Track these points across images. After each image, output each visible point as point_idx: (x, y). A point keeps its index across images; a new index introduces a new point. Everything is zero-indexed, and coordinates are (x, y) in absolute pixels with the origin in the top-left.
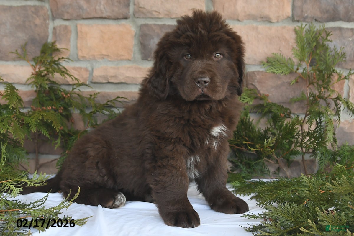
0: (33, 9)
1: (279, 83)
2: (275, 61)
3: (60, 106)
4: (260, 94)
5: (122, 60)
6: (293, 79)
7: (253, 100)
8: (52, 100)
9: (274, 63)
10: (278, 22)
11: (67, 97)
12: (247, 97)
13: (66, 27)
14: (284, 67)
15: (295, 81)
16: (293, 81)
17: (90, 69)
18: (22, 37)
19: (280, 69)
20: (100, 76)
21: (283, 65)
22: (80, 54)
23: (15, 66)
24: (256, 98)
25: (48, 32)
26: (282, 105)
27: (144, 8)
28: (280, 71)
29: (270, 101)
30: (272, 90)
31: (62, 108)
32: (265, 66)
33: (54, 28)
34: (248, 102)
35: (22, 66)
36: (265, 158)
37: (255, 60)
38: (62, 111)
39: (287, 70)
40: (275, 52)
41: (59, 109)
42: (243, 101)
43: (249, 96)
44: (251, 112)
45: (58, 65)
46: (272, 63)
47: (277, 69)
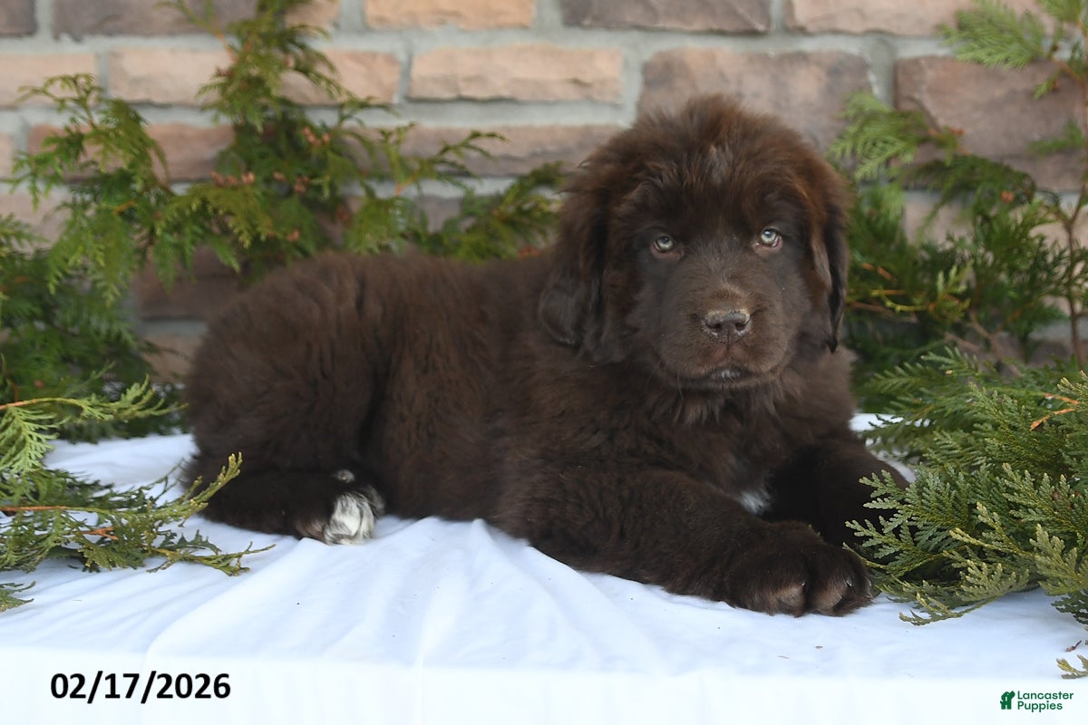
1: (999, 92)
2: (981, 24)
3: (301, 170)
4: (938, 129)
5: (501, 27)
6: (1042, 82)
7: (914, 149)
9: (979, 30)
11: (319, 142)
12: (896, 137)
14: (1010, 43)
15: (1048, 88)
16: (1041, 86)
17: (402, 57)
19: (1000, 48)
20: (435, 80)
21: (1010, 36)
22: (371, 11)
23: (173, 51)
24: (923, 141)
26: (1006, 162)
28: (1001, 56)
29: (968, 149)
30: (976, 115)
31: (306, 179)
32: (950, 39)
34: (897, 154)
35: (194, 51)
36: (949, 336)
37: (920, 22)
38: (303, 189)
39: (1021, 53)
41: (295, 182)
42: (884, 149)
43: (902, 134)
44: (906, 188)
45: (302, 47)
46: (972, 29)
47: (989, 50)
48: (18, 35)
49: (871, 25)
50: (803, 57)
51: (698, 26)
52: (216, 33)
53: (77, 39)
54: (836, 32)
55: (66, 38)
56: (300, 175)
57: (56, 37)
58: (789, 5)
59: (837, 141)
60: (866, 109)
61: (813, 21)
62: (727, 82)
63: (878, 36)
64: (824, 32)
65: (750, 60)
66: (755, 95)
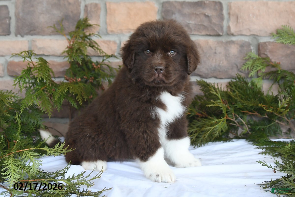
1: (289, 52)
2: (283, 33)
3: (91, 75)
4: (272, 62)
7: (265, 68)
8: (84, 70)
9: (282, 34)
11: (97, 67)
12: (260, 65)
13: (96, 5)
14: (291, 38)
17: (118, 42)
18: (57, 14)
19: (288, 39)
21: (291, 36)
22: (109, 29)
23: (51, 40)
24: (268, 66)
25: (80, 9)
26: (292, 71)
28: (289, 41)
30: (283, 58)
31: (93, 78)
32: (274, 37)
33: (86, 6)
34: (260, 69)
35: (57, 40)
36: (277, 121)
37: (266, 32)
38: (92, 81)
40: (284, 24)
41: (90, 79)
42: (257, 68)
43: (262, 64)
44: (263, 79)
45: (90, 39)
46: (280, 34)
47: (285, 40)
48: (5, 35)
49: (252, 33)
50: (233, 42)
51: (203, 33)
52: (63, 35)
53: (22, 36)
54: (242, 35)
55: (19, 36)
56: (91, 77)
57: (16, 36)
58: (229, 27)
59: (243, 66)
60: (252, 57)
61: (236, 32)
62: (212, 49)
63: (254, 36)
64: (238, 35)
65: (218, 43)
66: (220, 53)
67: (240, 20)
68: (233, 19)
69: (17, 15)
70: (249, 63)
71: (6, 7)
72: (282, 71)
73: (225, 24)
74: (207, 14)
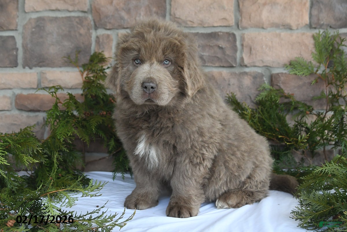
0: (77, 20)
1: (300, 83)
2: (297, 64)
4: (285, 94)
6: (313, 79)
9: (296, 66)
10: (297, 29)
13: (108, 36)
14: (305, 69)
15: (315, 82)
16: (313, 81)
18: (68, 45)
19: (302, 70)
21: (304, 67)
23: (61, 72)
24: (282, 97)
25: (91, 40)
26: (305, 103)
27: (179, 18)
28: (302, 73)
30: (295, 89)
32: (288, 68)
33: (97, 37)
35: (67, 72)
36: (293, 150)
37: (279, 63)
39: (307, 72)
40: (297, 56)
46: (294, 66)
47: (299, 71)
48: (12, 67)
49: (265, 64)
50: (246, 73)
51: (217, 65)
52: (76, 67)
53: (31, 68)
54: (255, 66)
55: (27, 68)
57: (24, 68)
58: (242, 59)
59: (257, 97)
60: (266, 88)
61: (249, 63)
62: (226, 81)
63: (266, 67)
64: (252, 66)
65: (231, 74)
66: (233, 84)
67: (253, 52)
68: (246, 50)
69: (24, 47)
70: (263, 94)
71: (13, 37)
72: (295, 102)
73: (238, 55)
74: (220, 46)
